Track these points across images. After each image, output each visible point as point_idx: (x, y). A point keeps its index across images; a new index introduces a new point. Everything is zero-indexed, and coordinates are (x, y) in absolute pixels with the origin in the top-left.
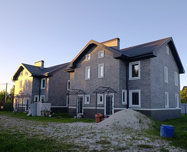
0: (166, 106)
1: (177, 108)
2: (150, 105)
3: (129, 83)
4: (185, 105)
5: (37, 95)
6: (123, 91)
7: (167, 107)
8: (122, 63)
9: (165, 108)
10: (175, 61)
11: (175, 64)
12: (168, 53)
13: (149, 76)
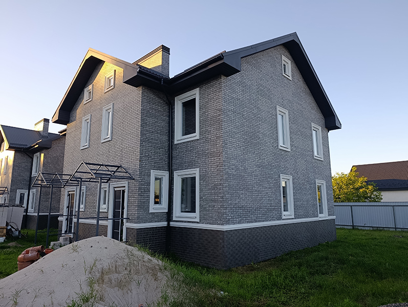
0: (284, 213)
1: (324, 216)
2: (221, 213)
4: (351, 206)
5: (23, 189)
6: (154, 173)
8: (152, 96)
9: (280, 218)
10: (313, 99)
11: (313, 104)
13: (220, 128)
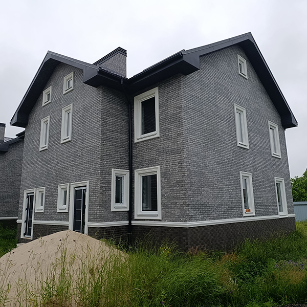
0: (245, 210)
2: (184, 209)
3: (135, 152)
7: (250, 215)
8: (112, 96)
9: (241, 216)
11: (269, 103)
12: (246, 74)
13: (181, 125)
